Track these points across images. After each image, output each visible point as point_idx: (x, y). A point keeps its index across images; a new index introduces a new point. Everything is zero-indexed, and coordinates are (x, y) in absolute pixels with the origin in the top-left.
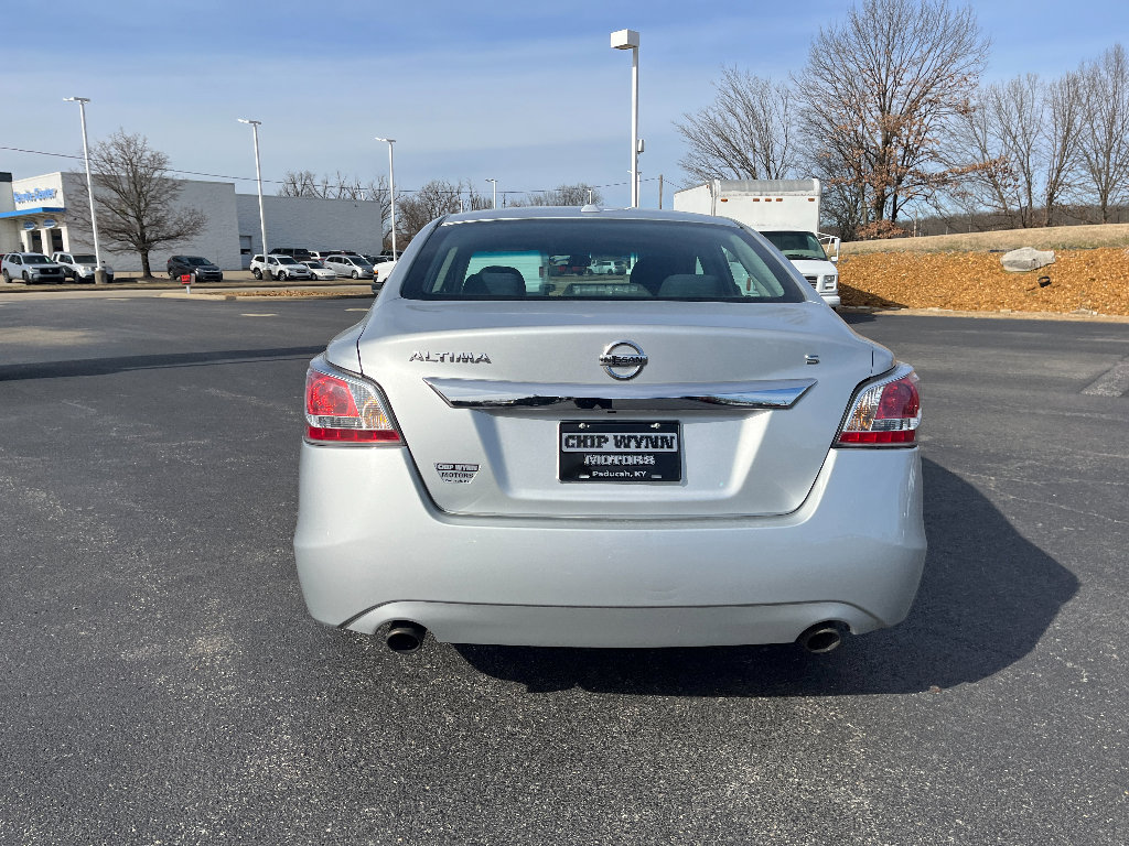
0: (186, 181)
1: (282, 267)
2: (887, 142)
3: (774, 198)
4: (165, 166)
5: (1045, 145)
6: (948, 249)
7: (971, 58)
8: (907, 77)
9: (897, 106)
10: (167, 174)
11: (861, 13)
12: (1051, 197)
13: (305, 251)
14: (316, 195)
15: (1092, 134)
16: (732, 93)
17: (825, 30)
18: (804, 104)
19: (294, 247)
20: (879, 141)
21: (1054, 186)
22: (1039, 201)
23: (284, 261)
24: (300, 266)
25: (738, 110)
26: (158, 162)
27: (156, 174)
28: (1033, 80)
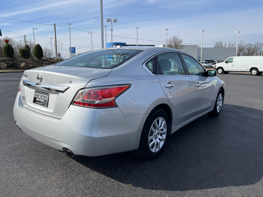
0: (186, 45)
1: (205, 64)
4: (182, 42)
10: (182, 44)
13: (213, 61)
14: (223, 47)
19: (210, 60)
23: (205, 63)
24: (209, 64)
26: (180, 41)
27: (180, 44)
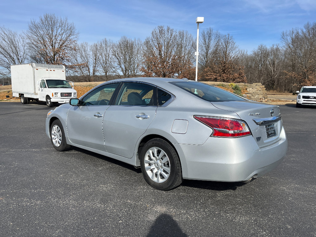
2: (55, 55)
3: (52, 70)
5: (91, 61)
6: (90, 86)
7: (75, 36)
8: (59, 39)
9: (57, 46)
11: (43, 19)
12: (94, 74)
15: (102, 59)
16: (3, 34)
17: (32, 21)
18: (28, 41)
20: (52, 54)
21: (94, 71)
22: (91, 74)
25: (6, 40)
28: (86, 44)
